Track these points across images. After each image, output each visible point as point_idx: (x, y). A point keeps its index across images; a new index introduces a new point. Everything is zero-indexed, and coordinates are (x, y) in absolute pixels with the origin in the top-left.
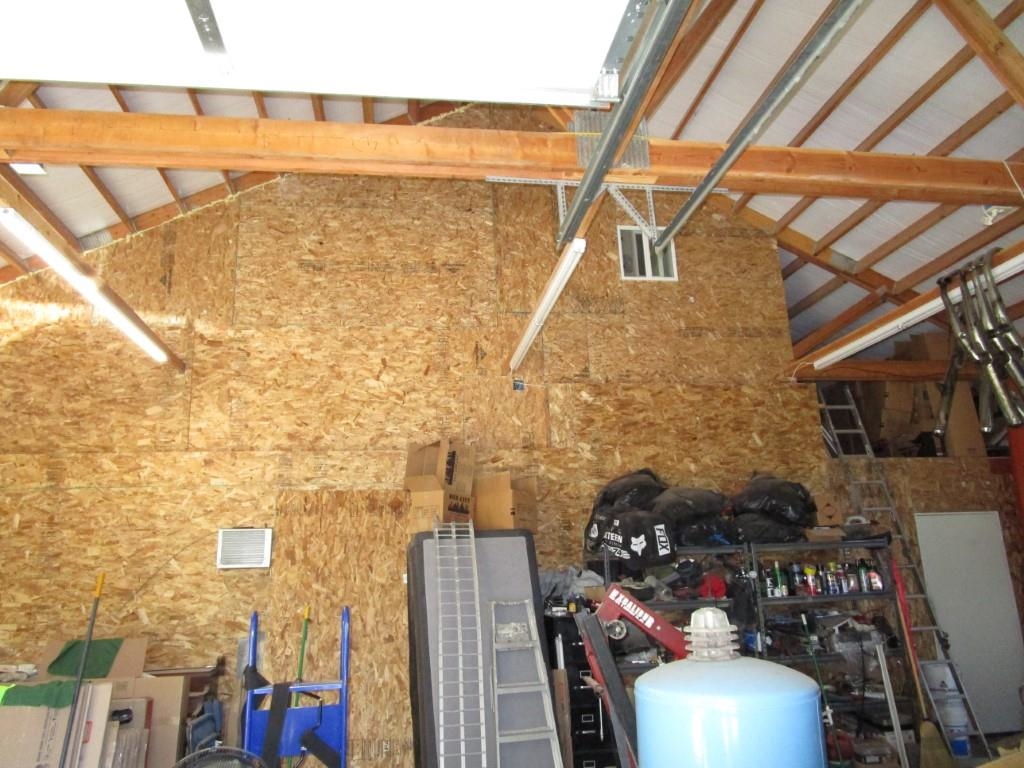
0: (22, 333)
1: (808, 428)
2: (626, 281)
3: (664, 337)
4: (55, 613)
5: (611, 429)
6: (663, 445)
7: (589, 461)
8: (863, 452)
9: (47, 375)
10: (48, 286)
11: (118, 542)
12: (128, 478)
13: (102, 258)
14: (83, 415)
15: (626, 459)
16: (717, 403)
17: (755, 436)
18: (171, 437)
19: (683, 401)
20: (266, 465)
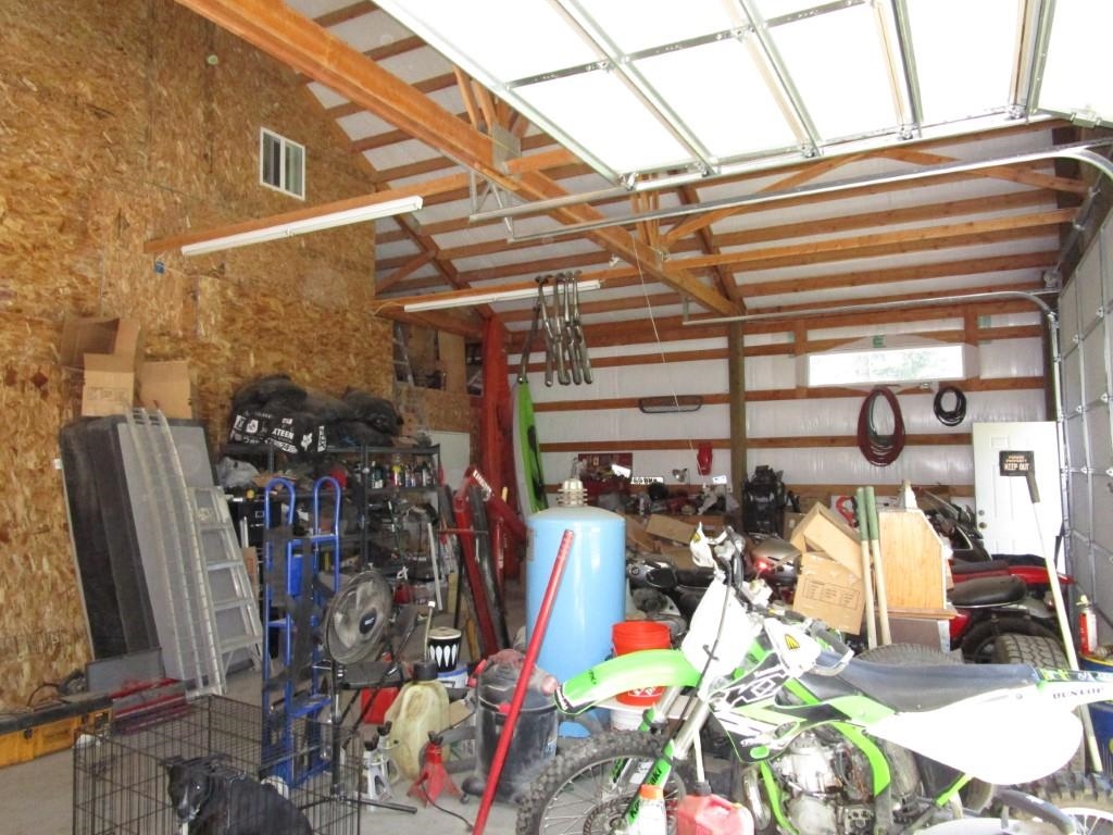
1: (385, 357)
2: (263, 187)
3: (288, 251)
5: (249, 332)
6: (288, 353)
7: (228, 359)
8: (407, 381)
15: (259, 362)
16: (329, 323)
17: (351, 356)
19: (306, 316)
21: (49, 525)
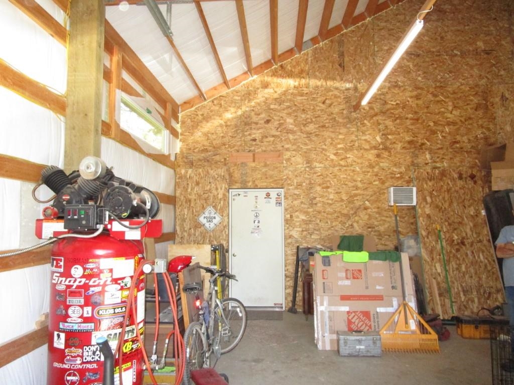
0: (279, 94)
4: (317, 224)
9: (293, 114)
10: (287, 70)
11: (341, 192)
12: (342, 163)
13: (310, 55)
14: (311, 133)
18: (352, 143)
20: (406, 157)
21: (482, 239)
